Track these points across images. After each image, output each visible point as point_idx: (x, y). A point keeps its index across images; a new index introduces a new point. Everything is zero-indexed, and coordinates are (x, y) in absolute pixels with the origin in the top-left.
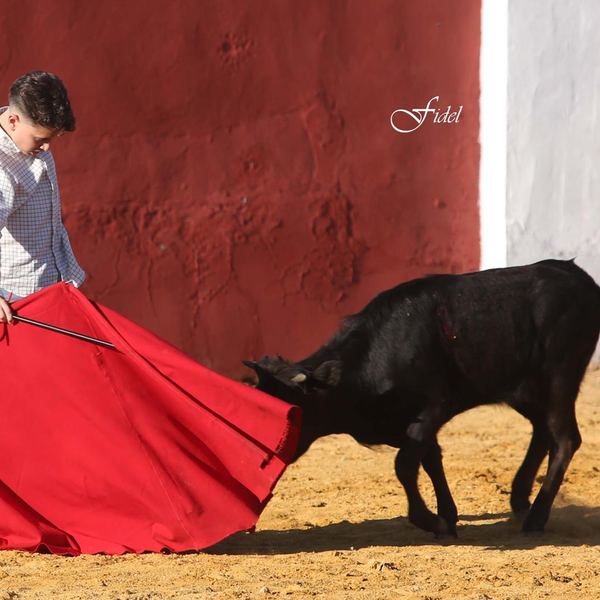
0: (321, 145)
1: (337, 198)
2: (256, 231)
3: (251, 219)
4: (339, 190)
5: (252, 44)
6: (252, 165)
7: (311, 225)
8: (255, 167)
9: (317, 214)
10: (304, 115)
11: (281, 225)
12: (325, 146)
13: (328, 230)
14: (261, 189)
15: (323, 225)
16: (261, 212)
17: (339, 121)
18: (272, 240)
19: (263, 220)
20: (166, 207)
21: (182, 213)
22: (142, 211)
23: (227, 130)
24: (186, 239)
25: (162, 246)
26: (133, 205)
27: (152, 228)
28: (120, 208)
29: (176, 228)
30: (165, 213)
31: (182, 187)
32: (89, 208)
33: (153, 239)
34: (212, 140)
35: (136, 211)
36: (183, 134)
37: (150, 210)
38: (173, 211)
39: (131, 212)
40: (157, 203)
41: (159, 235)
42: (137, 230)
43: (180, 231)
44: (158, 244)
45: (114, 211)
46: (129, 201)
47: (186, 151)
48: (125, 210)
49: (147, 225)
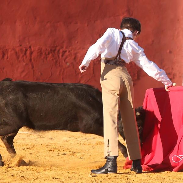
20: (70, 49)
21: (76, 52)
22: (61, 51)
23: (93, 22)
24: (77, 61)
25: (68, 64)
26: (58, 48)
27: (64, 57)
28: (53, 49)
29: (73, 57)
30: (69, 51)
31: (76, 42)
32: (42, 49)
33: (65, 61)
34: (88, 26)
35: (59, 50)
36: (77, 23)
37: (64, 50)
38: (72, 51)
39: (57, 51)
40: (66, 48)
41: (67, 60)
42: (59, 57)
43: (75, 58)
44: (66, 63)
45: (51, 50)
46: (56, 47)
47: (78, 29)
48: (55, 50)
49: (62, 56)
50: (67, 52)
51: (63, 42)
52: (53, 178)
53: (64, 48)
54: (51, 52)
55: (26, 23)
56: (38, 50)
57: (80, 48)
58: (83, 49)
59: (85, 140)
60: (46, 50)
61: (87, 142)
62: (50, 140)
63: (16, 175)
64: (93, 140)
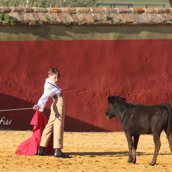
0: (166, 81)
1: (169, 92)
2: (152, 99)
3: (151, 96)
4: (170, 91)
5: (152, 59)
6: (151, 85)
7: (163, 98)
8: (152, 85)
9: (165, 95)
10: (163, 74)
11: (157, 98)
12: (167, 81)
13: (167, 99)
14: (153, 90)
15: (166, 98)
16: (153, 95)
17: (170, 76)
18: (155, 101)
19: (153, 96)
20: (132, 93)
21: (136, 94)
22: (127, 94)
23: (146, 77)
24: (137, 100)
25: (131, 101)
26: (125, 92)
27: (129, 97)
28: (123, 93)
29: (134, 97)
30: (132, 94)
31: (136, 89)
32: (116, 92)
33: (129, 99)
34: (143, 79)
35: (126, 93)
36: (137, 78)
37: (129, 93)
38: (134, 94)
39: (125, 94)
40: (130, 92)
41: (131, 99)
42: (126, 97)
43: (135, 98)
44: (130, 101)
45: (121, 93)
46: (125, 91)
47: (137, 81)
48: (124, 93)
49: (128, 96)
50: (131, 94)
51: (129, 89)
52: (123, 168)
53: (129, 92)
54: (122, 95)
55: (107, 77)
56: (114, 93)
57: (138, 92)
58: (140, 93)
59: (141, 146)
60: (119, 93)
61: (142, 147)
62: (121, 146)
63: (100, 166)
64: (146, 146)
